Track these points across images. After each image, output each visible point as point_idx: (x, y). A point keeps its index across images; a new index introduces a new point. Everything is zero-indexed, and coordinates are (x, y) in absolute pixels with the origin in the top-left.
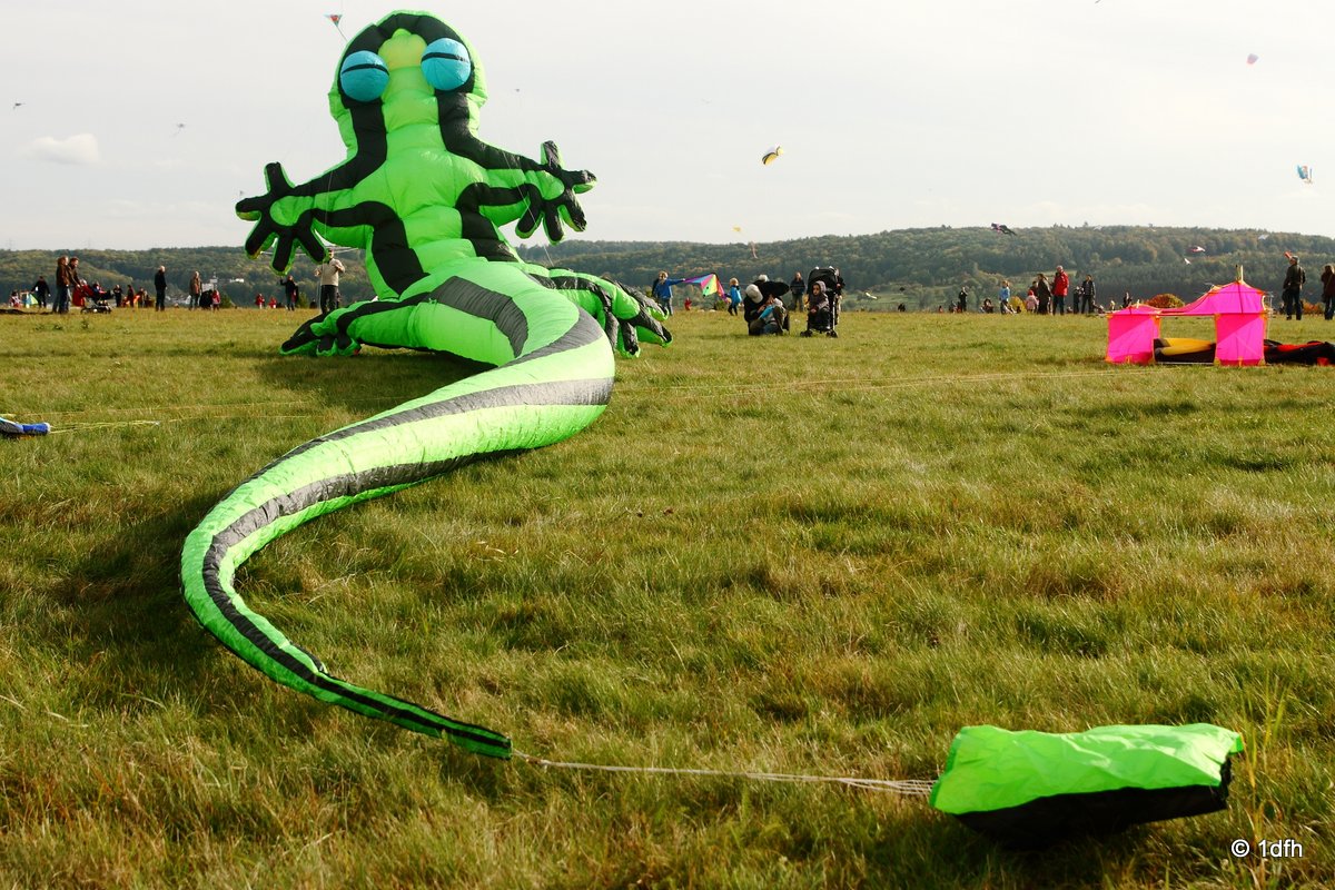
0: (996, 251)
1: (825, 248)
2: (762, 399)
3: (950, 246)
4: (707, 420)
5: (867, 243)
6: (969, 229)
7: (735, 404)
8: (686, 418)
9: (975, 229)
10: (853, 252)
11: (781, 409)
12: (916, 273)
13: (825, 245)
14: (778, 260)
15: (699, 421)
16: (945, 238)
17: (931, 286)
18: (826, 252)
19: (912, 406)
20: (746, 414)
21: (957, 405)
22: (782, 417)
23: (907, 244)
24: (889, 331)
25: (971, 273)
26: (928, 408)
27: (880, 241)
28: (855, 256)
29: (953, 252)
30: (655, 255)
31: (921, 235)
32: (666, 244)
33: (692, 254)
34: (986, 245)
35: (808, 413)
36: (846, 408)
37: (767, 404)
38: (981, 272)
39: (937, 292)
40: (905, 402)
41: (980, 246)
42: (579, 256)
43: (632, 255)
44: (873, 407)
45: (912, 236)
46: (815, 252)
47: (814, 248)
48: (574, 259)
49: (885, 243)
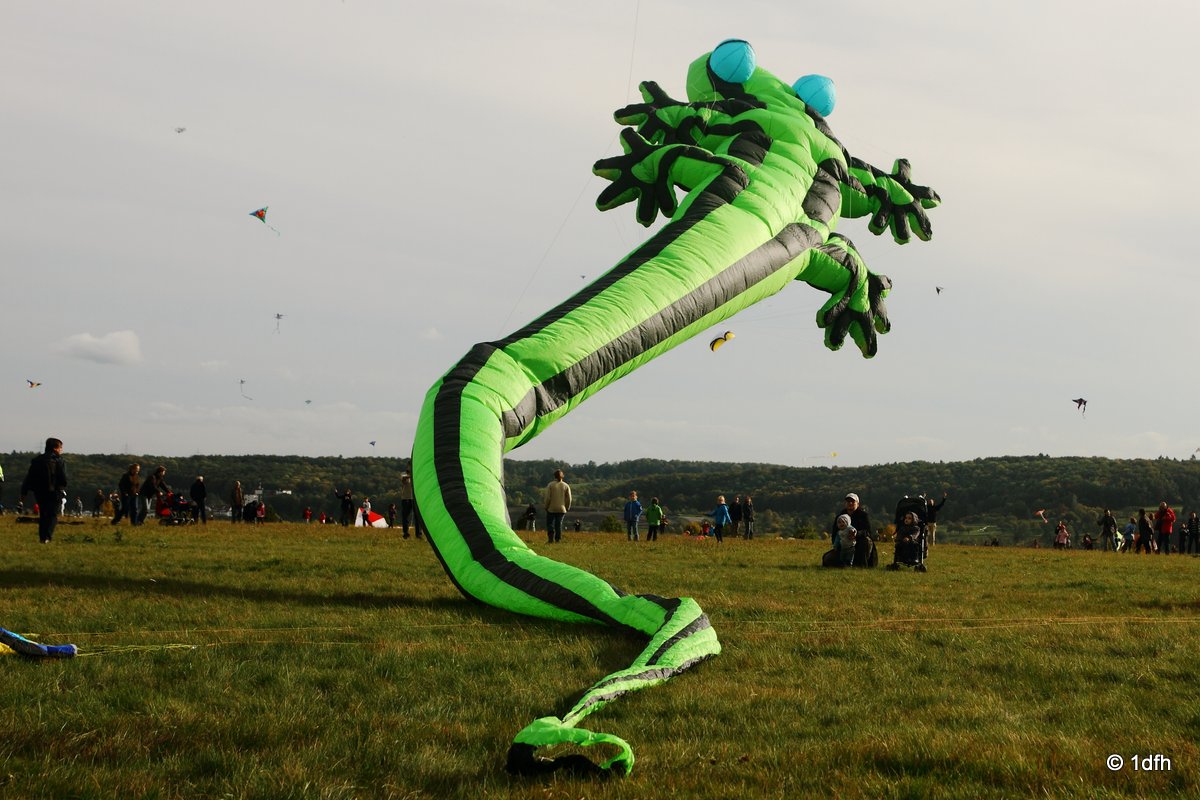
0: (1097, 483)
1: (914, 474)
2: (846, 638)
3: (1048, 476)
4: (785, 659)
5: (957, 469)
6: (1068, 458)
7: (817, 642)
8: (764, 656)
9: (1075, 459)
10: (945, 479)
11: (866, 649)
12: (1011, 504)
13: (915, 471)
14: (864, 486)
15: (777, 659)
16: (1044, 468)
17: (1027, 519)
18: (915, 479)
19: (1007, 649)
20: (828, 654)
21: (1054, 650)
22: (866, 658)
23: (1002, 472)
24: (983, 567)
25: (1070, 505)
26: (1023, 653)
27: (974, 469)
28: (946, 484)
29: (1051, 483)
30: (733, 477)
31: (1017, 464)
32: (745, 466)
33: (773, 477)
34: (1086, 476)
35: (895, 654)
36: (936, 650)
37: (851, 643)
38: (1080, 505)
39: (1033, 525)
40: (998, 645)
41: (1079, 477)
42: (652, 476)
43: (708, 477)
44: (964, 650)
45: (1008, 464)
46: (904, 478)
47: (903, 475)
48: (646, 479)
49: (979, 471)
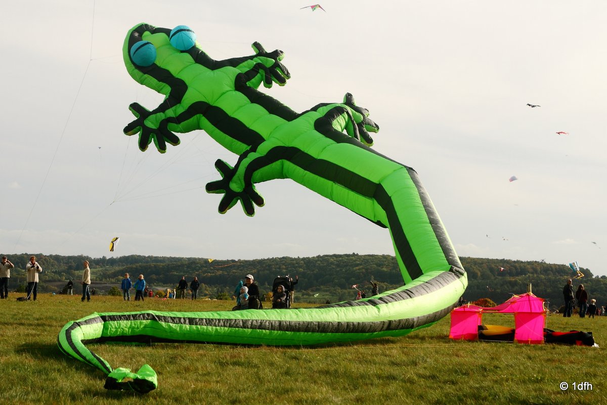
5: (308, 262)
14: (255, 271)
16: (356, 260)
20: (235, 364)
22: (256, 366)
23: (332, 263)
26: (343, 363)
27: (316, 261)
28: (301, 270)
29: (359, 269)
30: (183, 265)
31: (341, 259)
34: (379, 265)
39: (349, 293)
41: (375, 266)
42: (138, 265)
43: (169, 265)
45: (335, 259)
48: (134, 266)
